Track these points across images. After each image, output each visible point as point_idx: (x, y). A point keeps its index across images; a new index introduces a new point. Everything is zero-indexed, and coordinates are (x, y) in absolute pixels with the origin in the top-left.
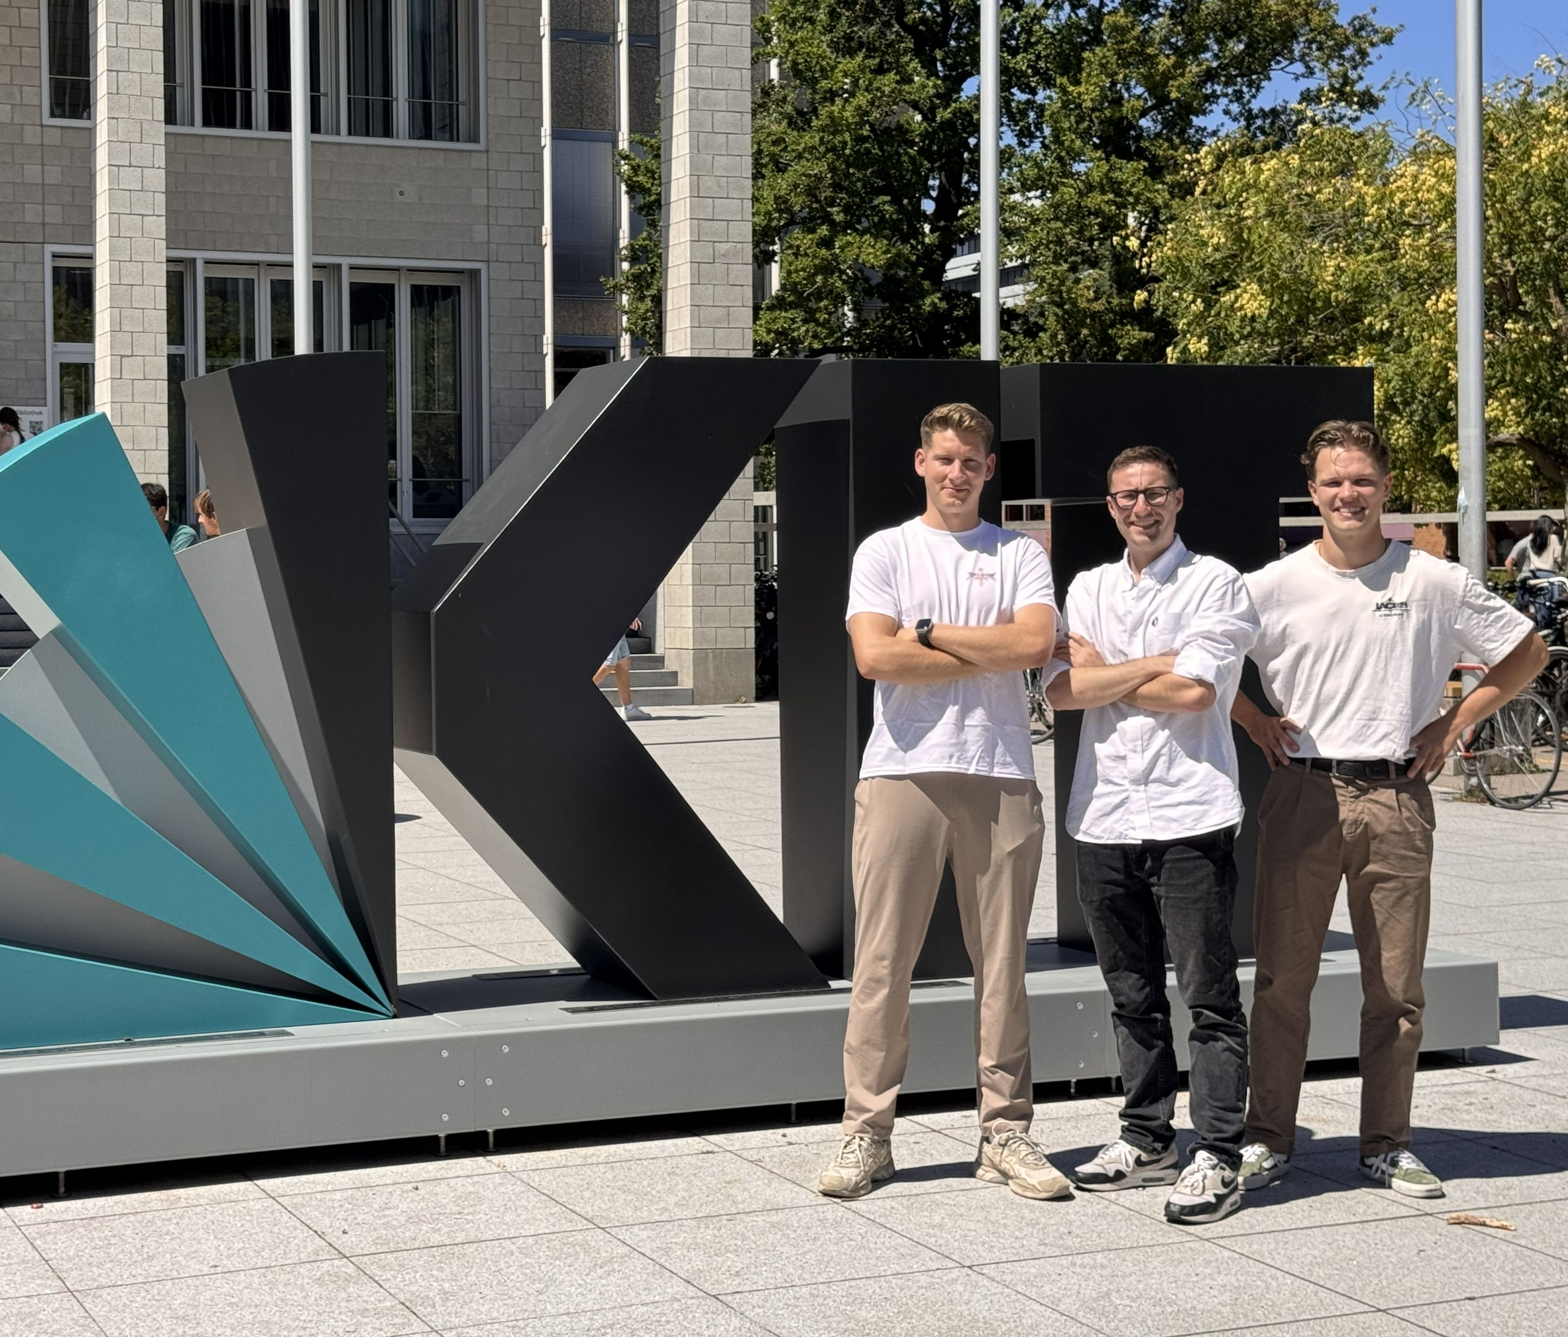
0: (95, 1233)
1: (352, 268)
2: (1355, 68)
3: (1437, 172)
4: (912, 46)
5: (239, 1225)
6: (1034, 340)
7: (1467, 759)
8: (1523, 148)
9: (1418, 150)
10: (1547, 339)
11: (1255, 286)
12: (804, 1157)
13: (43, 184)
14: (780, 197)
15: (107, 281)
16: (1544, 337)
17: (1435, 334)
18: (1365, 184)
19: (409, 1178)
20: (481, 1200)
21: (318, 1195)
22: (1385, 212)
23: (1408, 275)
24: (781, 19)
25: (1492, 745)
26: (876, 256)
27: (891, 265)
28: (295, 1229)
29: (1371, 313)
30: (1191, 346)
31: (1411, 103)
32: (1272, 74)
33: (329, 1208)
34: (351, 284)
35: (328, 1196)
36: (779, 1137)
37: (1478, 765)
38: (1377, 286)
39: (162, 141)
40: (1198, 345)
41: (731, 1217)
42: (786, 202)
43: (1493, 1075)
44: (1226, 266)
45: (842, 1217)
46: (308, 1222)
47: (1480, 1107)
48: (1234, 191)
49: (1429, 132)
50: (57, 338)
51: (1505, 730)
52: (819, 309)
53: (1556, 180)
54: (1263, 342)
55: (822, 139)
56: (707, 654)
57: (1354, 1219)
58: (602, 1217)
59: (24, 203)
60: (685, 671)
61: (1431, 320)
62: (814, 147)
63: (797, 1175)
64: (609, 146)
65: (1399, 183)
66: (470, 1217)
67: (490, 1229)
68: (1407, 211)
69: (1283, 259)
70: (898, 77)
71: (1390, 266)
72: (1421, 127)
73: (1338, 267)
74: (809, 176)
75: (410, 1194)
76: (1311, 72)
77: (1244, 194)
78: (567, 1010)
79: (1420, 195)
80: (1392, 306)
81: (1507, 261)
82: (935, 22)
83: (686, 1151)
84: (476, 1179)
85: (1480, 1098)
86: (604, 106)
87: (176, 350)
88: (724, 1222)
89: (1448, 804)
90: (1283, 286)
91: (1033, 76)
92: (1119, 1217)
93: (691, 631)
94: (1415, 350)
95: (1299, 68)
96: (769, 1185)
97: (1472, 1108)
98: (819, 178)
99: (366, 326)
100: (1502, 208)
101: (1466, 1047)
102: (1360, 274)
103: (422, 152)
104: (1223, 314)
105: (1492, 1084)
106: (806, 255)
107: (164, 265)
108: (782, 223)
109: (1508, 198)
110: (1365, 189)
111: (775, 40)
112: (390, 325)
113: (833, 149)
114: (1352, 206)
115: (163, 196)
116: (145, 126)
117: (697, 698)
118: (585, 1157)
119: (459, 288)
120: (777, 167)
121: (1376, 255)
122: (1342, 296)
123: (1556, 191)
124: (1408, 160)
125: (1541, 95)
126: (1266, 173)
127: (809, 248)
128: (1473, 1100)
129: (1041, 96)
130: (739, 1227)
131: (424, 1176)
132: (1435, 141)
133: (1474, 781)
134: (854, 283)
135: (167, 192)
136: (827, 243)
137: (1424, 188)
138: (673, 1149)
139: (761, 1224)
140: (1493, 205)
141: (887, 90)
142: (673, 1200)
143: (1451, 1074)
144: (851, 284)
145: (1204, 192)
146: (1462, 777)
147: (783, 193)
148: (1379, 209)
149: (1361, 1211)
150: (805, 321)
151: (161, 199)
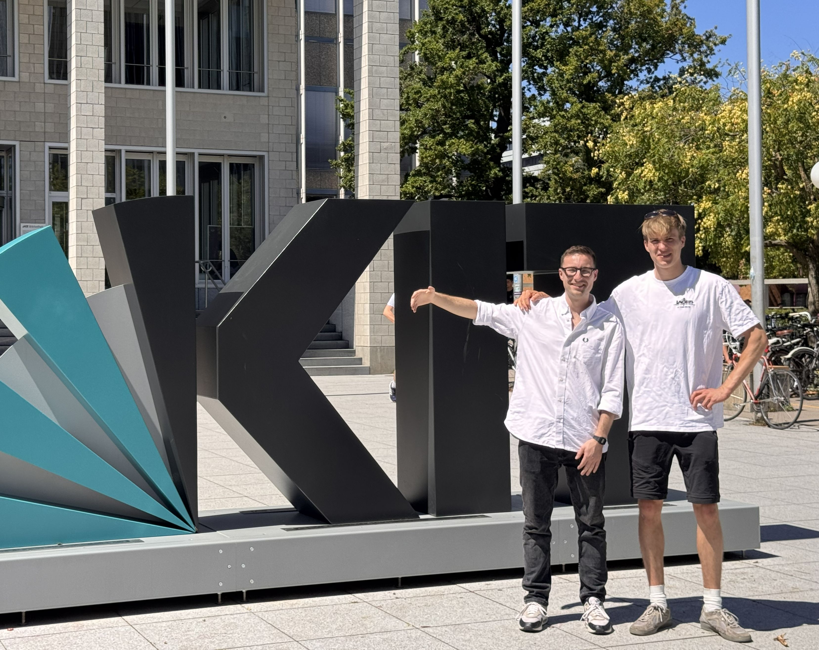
0: (38, 643)
1: (200, 154)
2: (706, 56)
3: (741, 109)
4: (485, 45)
5: (112, 639)
6: (546, 192)
7: (756, 403)
8: (785, 97)
9: (732, 98)
10: (798, 192)
11: (651, 166)
12: (404, 605)
13: (45, 113)
14: (418, 120)
15: (75, 161)
16: (796, 192)
17: (741, 189)
18: (705, 114)
19: (202, 616)
20: (236, 626)
21: (154, 624)
22: (715, 128)
23: (727, 160)
24: (420, 31)
25: (768, 397)
26: (466, 150)
27: (473, 154)
28: (141, 641)
29: (710, 179)
30: (619, 196)
31: (729, 75)
32: (665, 60)
33: (159, 630)
34: (199, 162)
35: (159, 625)
36: (392, 595)
37: (761, 407)
38: (712, 166)
39: (103, 91)
40: (623, 195)
41: (363, 636)
42: (421, 122)
43: (757, 564)
44: (637, 156)
45: (420, 636)
46: (147, 638)
47: (748, 580)
48: (640, 118)
49: (737, 89)
50: (50, 190)
51: (775, 389)
52: (438, 176)
53: (801, 113)
54: (656, 194)
55: (439, 92)
56: (377, 350)
57: (679, 637)
58: (298, 636)
59: (34, 122)
60: (366, 357)
61: (739, 183)
62: (435, 95)
63: (399, 614)
64: (334, 94)
65: (723, 114)
66: (230, 636)
67: (240, 642)
68: (726, 128)
69: (665, 152)
70: (477, 61)
71: (718, 155)
72: (734, 87)
73: (693, 156)
74: (432, 110)
75: (201, 623)
76: (684, 59)
77: (646, 120)
78: (284, 529)
79: (733, 120)
80: (719, 176)
81: (778, 153)
82: (497, 34)
83: (344, 602)
84: (235, 616)
85: (749, 576)
86: (332, 74)
87: (110, 195)
88: (360, 638)
89: (747, 426)
90: (666, 166)
91: (545, 61)
92: (560, 636)
93: (369, 337)
94: (731, 198)
95: (678, 57)
96: (384, 619)
97: (745, 581)
98: (438, 111)
99: (208, 183)
100: (775, 127)
101: (744, 550)
102: (703, 160)
103: (236, 97)
104: (635, 180)
105: (756, 569)
106: (431, 149)
107: (104, 153)
108: (419, 133)
109: (778, 122)
110: (705, 117)
111: (417, 42)
112: (220, 183)
113: (445, 97)
114: (699, 125)
115: (103, 119)
116: (94, 83)
117: (372, 371)
118: (292, 605)
119: (254, 164)
120: (417, 105)
121: (711, 150)
122: (695, 170)
123: (801, 119)
124: (727, 103)
125: (794, 70)
126: (656, 109)
127: (432, 145)
128: (745, 577)
129: (550, 70)
130: (366, 641)
131: (210, 614)
132: (741, 93)
133: (759, 415)
134: (456, 163)
135: (106, 117)
136: (442, 143)
137: (735, 116)
138: (337, 601)
139: (378, 639)
140: (770, 125)
141: (471, 67)
142: (334, 627)
143: (736, 564)
144: (455, 163)
145: (626, 118)
146: (754, 413)
147: (419, 118)
148: (713, 127)
149: (684, 633)
150: (431, 182)
151: (102, 120)
